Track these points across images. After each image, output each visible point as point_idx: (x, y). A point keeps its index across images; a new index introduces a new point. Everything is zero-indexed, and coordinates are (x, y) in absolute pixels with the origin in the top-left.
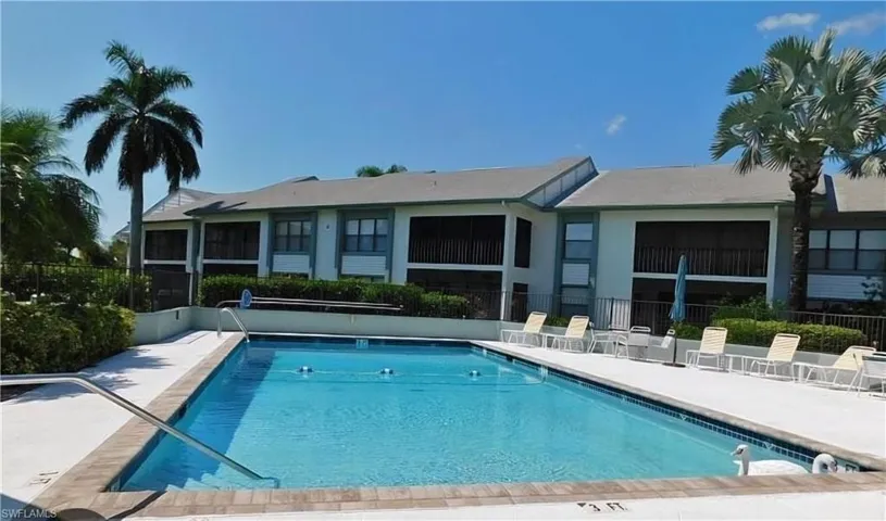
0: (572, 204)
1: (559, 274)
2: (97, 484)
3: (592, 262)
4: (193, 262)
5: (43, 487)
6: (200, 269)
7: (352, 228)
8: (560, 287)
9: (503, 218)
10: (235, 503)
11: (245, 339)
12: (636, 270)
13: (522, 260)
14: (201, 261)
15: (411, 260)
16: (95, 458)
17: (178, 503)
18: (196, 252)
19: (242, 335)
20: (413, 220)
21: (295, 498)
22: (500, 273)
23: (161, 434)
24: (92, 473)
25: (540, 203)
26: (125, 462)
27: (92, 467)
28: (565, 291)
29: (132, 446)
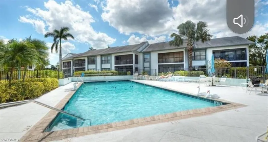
0: (146, 51)
1: (144, 65)
2: (41, 130)
3: (150, 62)
4: (72, 68)
5: (27, 131)
6: (74, 69)
7: (103, 59)
8: (144, 67)
9: (132, 55)
10: (79, 132)
11: (83, 83)
12: (158, 63)
13: (137, 62)
14: (74, 67)
15: (115, 64)
16: (43, 120)
17: (63, 135)
18: (73, 66)
19: (82, 82)
20: (115, 56)
21: (95, 128)
22: (132, 66)
23: (59, 114)
24: (41, 125)
25: (139, 51)
26: (51, 120)
27: (41, 123)
28: (145, 68)
29: (53, 115)
